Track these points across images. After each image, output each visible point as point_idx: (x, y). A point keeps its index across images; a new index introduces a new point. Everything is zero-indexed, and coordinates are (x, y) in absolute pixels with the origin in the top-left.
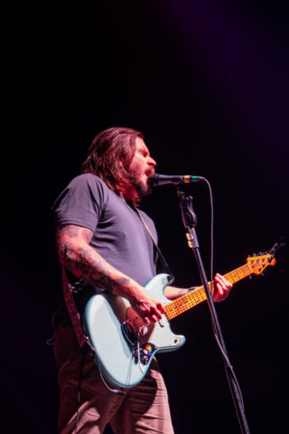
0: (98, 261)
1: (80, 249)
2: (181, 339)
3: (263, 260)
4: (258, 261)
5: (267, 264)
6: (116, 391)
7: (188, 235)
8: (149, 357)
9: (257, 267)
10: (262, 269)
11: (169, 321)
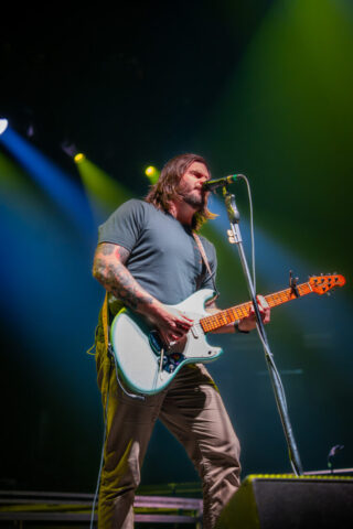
0: (126, 278)
1: (111, 266)
2: (217, 351)
3: (330, 280)
4: (323, 281)
5: (333, 283)
6: (134, 396)
7: (229, 232)
8: (176, 366)
9: (321, 286)
10: (327, 288)
11: (205, 333)
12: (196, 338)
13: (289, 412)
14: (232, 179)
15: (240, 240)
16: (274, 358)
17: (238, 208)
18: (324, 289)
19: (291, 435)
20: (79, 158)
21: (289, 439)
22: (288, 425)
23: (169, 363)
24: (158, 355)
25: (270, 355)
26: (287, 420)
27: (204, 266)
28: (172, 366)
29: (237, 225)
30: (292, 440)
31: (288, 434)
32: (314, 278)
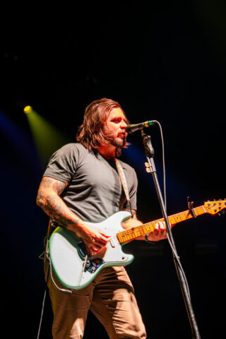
2: (130, 257)
3: (220, 204)
4: (215, 204)
5: (223, 206)
6: (64, 290)
7: (146, 164)
8: (97, 268)
9: (213, 208)
10: (218, 210)
11: (121, 244)
12: (113, 247)
13: (192, 301)
14: (148, 124)
15: (154, 170)
16: (180, 260)
17: (153, 146)
18: (215, 211)
19: (193, 319)
20: (27, 109)
21: (192, 322)
22: (191, 311)
23: (92, 265)
24: (83, 260)
25: (178, 257)
26: (190, 307)
27: (123, 192)
28: (94, 268)
29: (152, 159)
30: (195, 323)
31: (191, 318)
32: (209, 202)
